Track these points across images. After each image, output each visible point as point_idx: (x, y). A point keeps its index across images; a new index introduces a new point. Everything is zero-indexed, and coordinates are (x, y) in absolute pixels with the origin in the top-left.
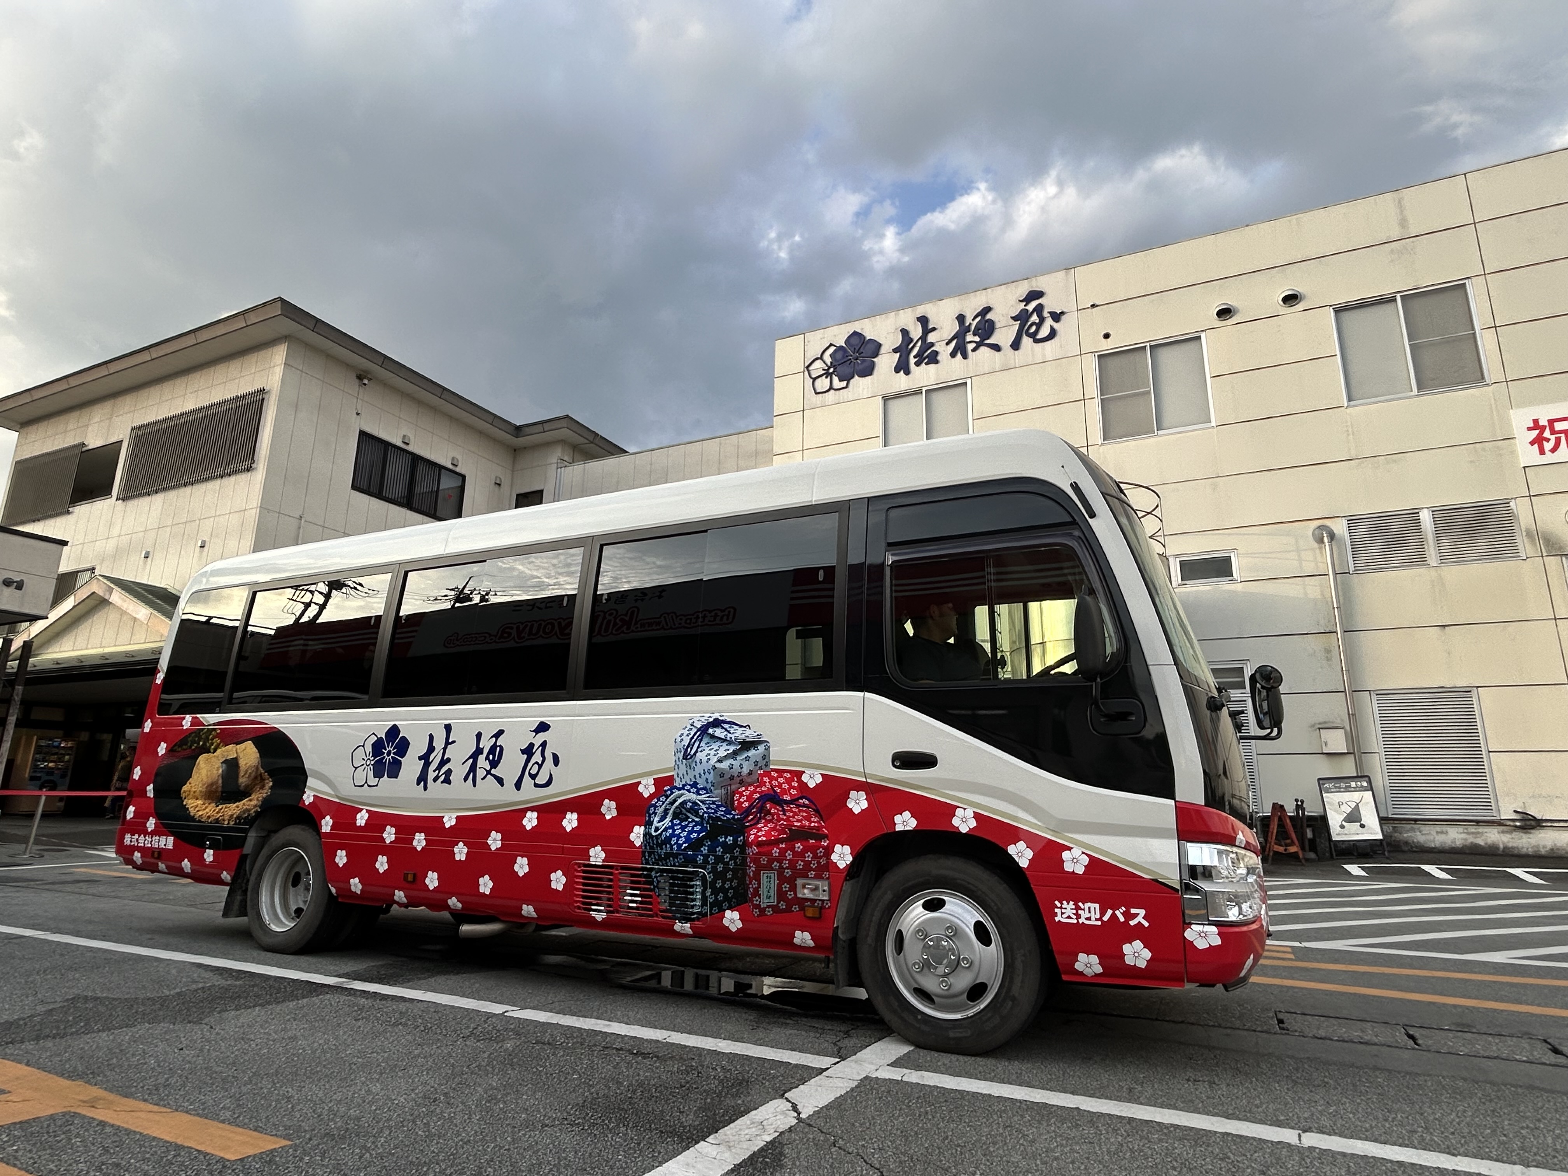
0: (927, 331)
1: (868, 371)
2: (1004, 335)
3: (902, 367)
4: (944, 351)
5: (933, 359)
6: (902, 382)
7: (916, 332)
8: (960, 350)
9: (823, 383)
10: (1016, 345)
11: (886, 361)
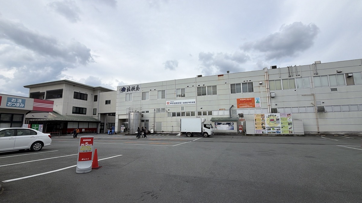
0: (130, 88)
1: (125, 91)
2: (135, 89)
3: (127, 91)
4: (131, 90)
5: (130, 91)
6: (127, 93)
7: (129, 88)
8: (132, 90)
9: (121, 92)
10: (136, 90)
11: (126, 90)
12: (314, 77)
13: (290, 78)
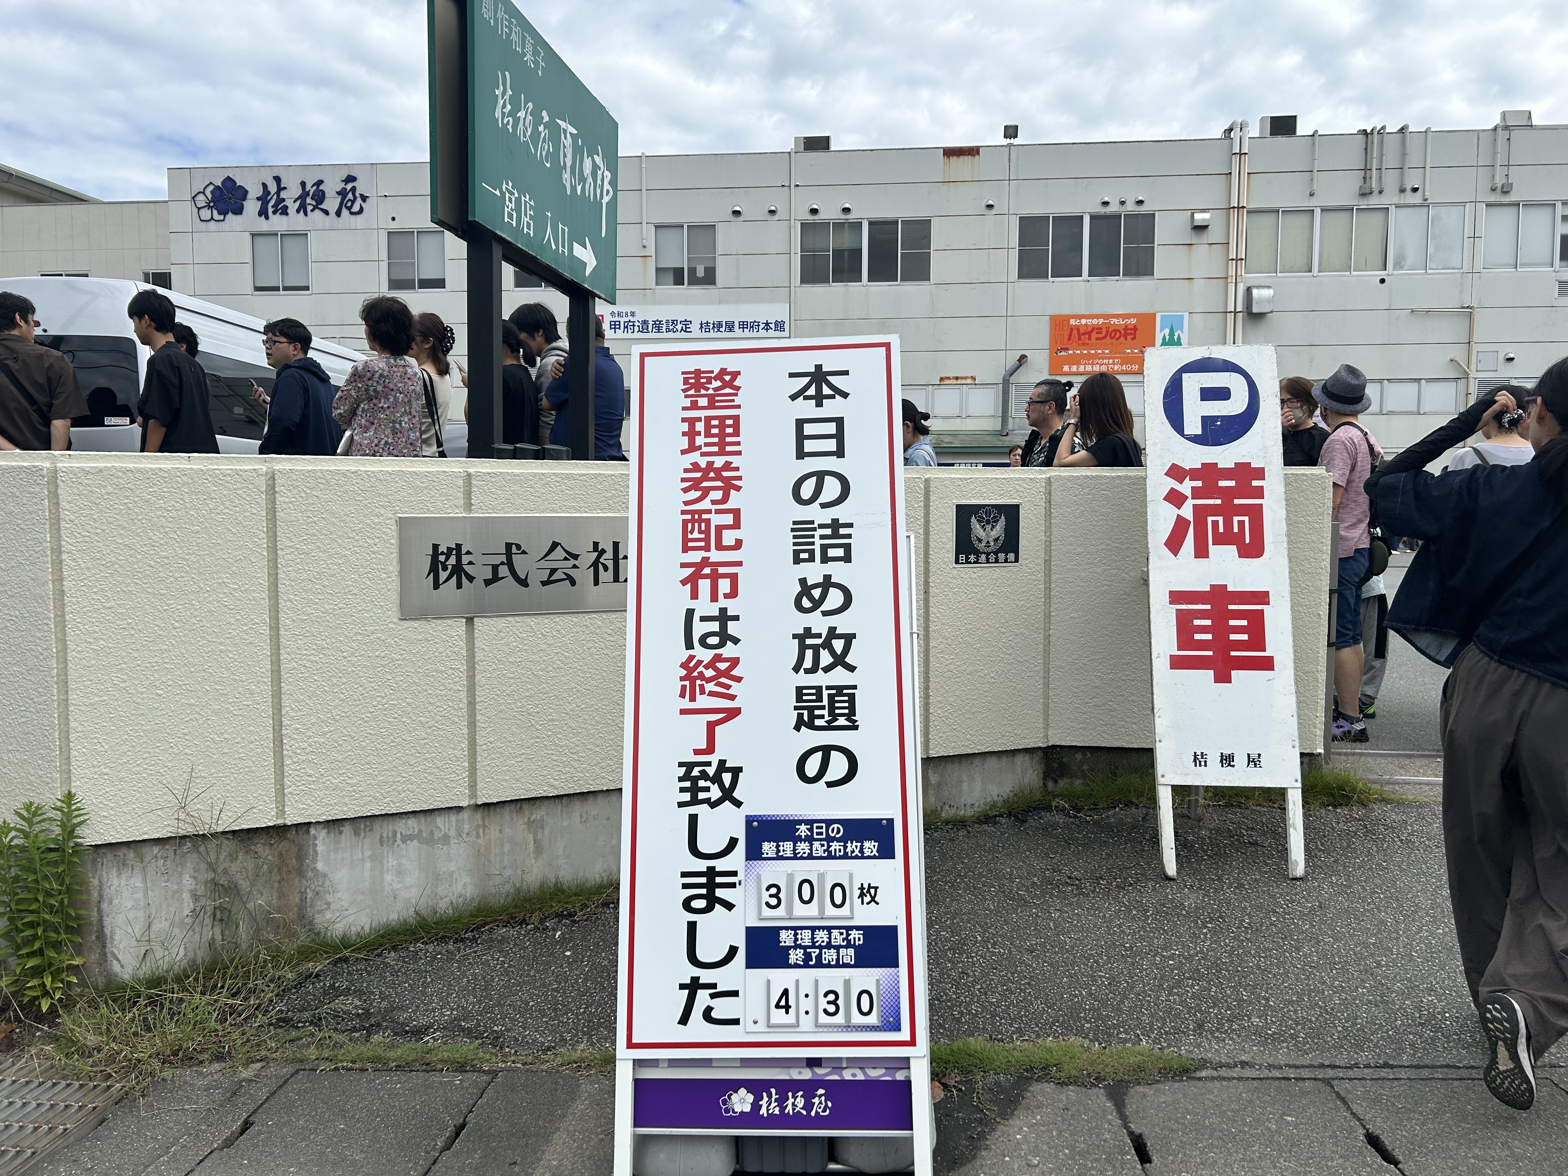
0: (280, 189)
1: (239, 211)
2: (332, 203)
3: (263, 213)
4: (293, 207)
5: (285, 211)
6: (263, 225)
7: (273, 188)
8: (302, 208)
9: (205, 214)
10: (338, 214)
11: (252, 206)
12: (1488, 205)
13: (1364, 203)
